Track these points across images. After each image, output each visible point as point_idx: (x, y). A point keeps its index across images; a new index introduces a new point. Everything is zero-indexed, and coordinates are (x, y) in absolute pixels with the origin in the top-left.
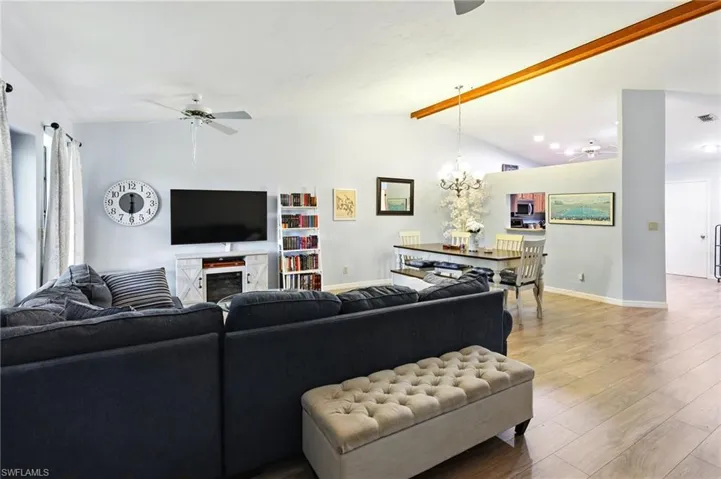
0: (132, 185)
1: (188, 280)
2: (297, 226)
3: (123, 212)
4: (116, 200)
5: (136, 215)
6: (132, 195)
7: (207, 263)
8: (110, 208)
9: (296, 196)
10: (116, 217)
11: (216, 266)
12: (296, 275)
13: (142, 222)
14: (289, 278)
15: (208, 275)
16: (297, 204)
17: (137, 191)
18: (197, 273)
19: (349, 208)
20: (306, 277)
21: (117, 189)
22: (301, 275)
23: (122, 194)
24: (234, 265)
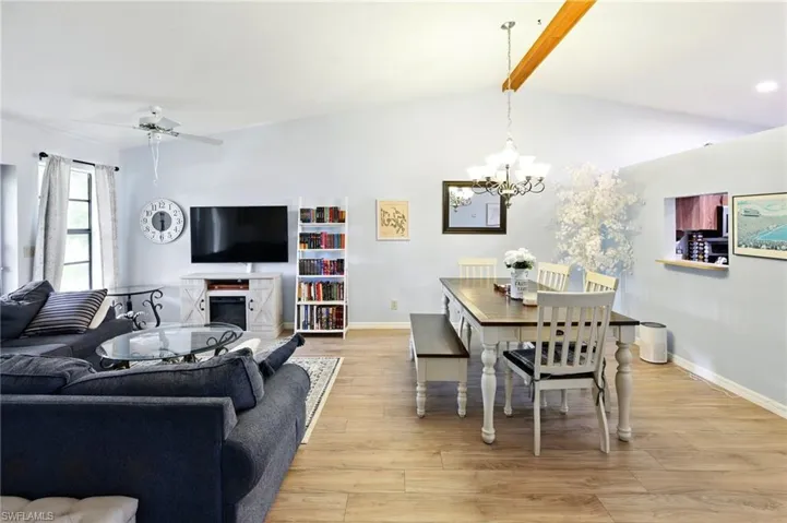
0: (162, 204)
1: (190, 300)
2: (318, 247)
3: (154, 230)
4: (150, 219)
5: (165, 233)
6: (162, 214)
7: (212, 284)
8: (145, 226)
9: (320, 210)
10: (150, 234)
11: (220, 288)
12: (312, 306)
13: (170, 240)
14: (302, 309)
15: (211, 297)
16: (320, 220)
17: (166, 210)
18: (200, 294)
19: (398, 223)
20: (324, 310)
21: (150, 208)
22: (320, 306)
23: (154, 213)
24: (239, 289)
